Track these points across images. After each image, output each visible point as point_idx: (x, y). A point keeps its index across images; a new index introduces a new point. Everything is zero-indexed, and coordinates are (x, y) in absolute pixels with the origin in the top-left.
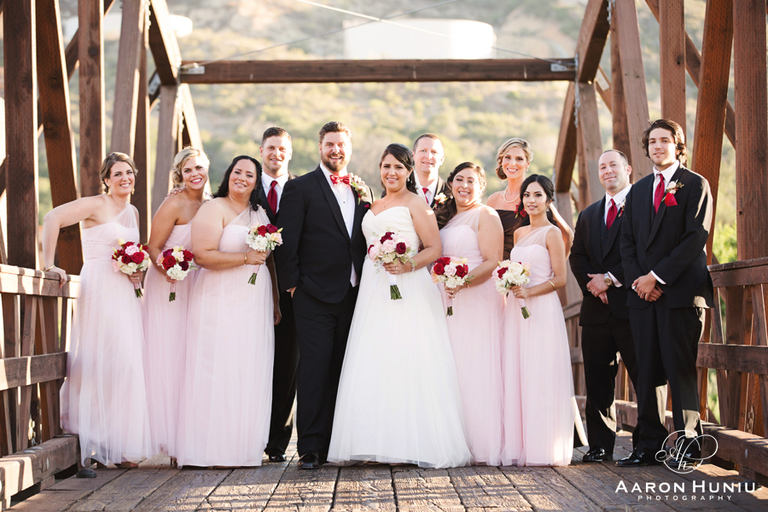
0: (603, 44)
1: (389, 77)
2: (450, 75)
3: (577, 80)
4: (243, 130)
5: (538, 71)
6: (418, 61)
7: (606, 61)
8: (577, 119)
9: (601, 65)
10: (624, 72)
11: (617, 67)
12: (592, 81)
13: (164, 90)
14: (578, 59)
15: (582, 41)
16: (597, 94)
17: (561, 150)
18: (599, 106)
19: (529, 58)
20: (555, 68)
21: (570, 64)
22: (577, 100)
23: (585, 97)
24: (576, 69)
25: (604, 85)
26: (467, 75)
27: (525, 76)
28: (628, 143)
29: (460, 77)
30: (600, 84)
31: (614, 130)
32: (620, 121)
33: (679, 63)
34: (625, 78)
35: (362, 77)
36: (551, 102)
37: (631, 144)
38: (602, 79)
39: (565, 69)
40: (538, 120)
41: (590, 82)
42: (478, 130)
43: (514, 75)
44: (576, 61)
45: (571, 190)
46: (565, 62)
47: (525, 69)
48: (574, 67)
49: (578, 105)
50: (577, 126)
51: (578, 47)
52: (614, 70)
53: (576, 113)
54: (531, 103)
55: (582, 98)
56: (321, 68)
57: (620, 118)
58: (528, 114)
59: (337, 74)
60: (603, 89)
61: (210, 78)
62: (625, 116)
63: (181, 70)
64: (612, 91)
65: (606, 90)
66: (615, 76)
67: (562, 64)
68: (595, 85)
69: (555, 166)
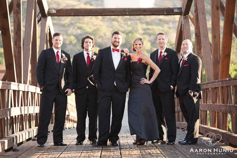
0: (192, 3)
1: (119, 14)
2: (140, 13)
3: (183, 15)
4: (69, 32)
5: (169, 12)
6: (129, 8)
7: (193, 8)
8: (183, 28)
9: (191, 10)
10: (199, 12)
11: (196, 10)
12: (188, 15)
13: (42, 18)
14: (183, 8)
15: (184, 1)
16: (190, 20)
17: (177, 39)
18: (190, 24)
19: (166, 7)
20: (175, 11)
21: (180, 9)
22: (183, 22)
23: (185, 21)
24: (182, 11)
25: (192, 16)
26: (145, 13)
27: (165, 14)
28: (200, 36)
29: (143, 14)
30: (191, 16)
31: (195, 32)
32: (197, 29)
33: (217, 9)
34: (199, 14)
35: (110, 14)
36: (174, 22)
37: (201, 37)
38: (191, 15)
39: (179, 11)
40: (169, 28)
41: (187, 16)
42: (149, 31)
43: (161, 13)
44: (182, 8)
45: (181, 52)
46: (178, 9)
47: (165, 11)
48: (182, 10)
49: (183, 23)
50: (183, 31)
51: (183, 4)
52: (195, 12)
53: (182, 26)
54: (167, 22)
55: (184, 21)
56: (96, 11)
57: (197, 28)
58: (166, 26)
59: (101, 13)
60: (192, 18)
61: (58, 14)
62: (199, 27)
63: (48, 12)
64: (195, 18)
65: (193, 18)
66: (195, 14)
67: (178, 10)
68: (189, 16)
69: (175, 44)
